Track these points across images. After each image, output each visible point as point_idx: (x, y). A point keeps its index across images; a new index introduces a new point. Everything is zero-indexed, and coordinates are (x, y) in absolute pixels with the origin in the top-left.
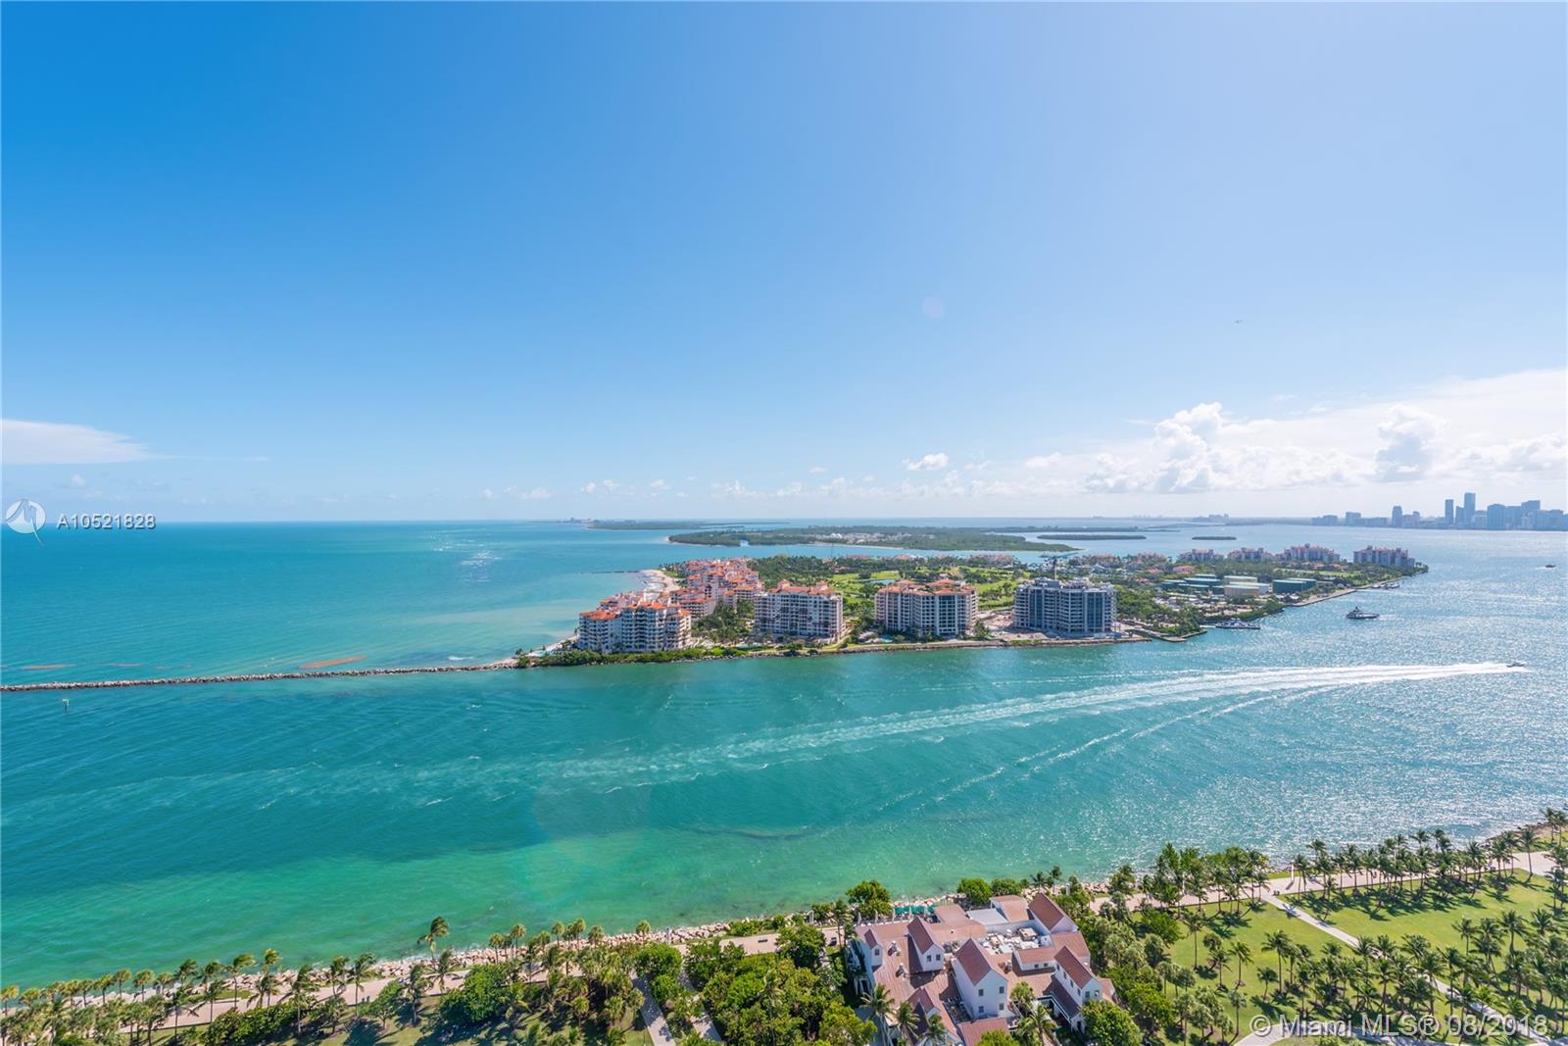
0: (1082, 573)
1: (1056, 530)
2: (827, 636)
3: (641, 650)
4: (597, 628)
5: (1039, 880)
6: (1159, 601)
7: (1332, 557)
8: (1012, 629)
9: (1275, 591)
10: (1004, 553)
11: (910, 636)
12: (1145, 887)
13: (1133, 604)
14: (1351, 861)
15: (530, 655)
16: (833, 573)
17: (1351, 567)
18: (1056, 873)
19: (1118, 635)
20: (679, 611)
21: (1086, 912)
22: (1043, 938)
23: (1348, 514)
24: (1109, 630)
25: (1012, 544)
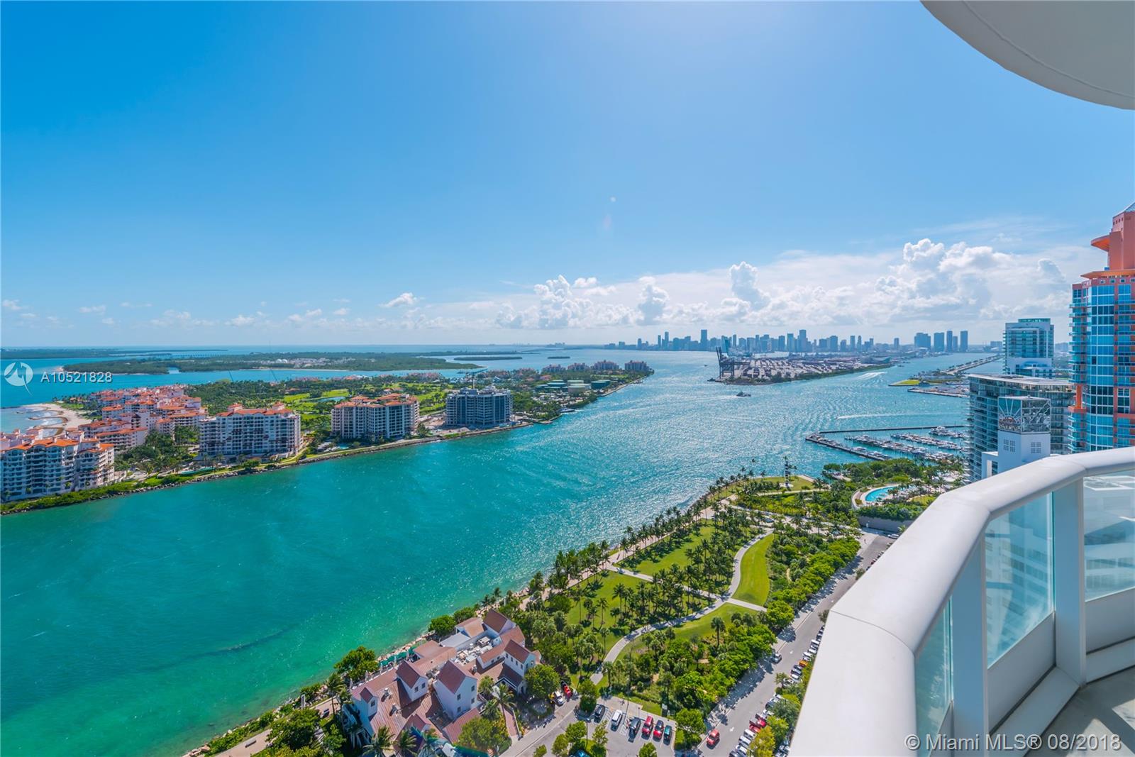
0: (488, 383)
1: (466, 354)
2: (285, 451)
3: (39, 495)
5: (487, 602)
6: (535, 399)
7: (616, 367)
8: (444, 427)
9: (592, 388)
10: (433, 371)
11: (365, 441)
12: (551, 583)
13: (521, 402)
14: (645, 533)
16: (283, 394)
17: (624, 372)
18: (497, 592)
19: (514, 423)
21: (519, 612)
22: (495, 640)
23: (620, 343)
24: (508, 421)
25: (437, 365)
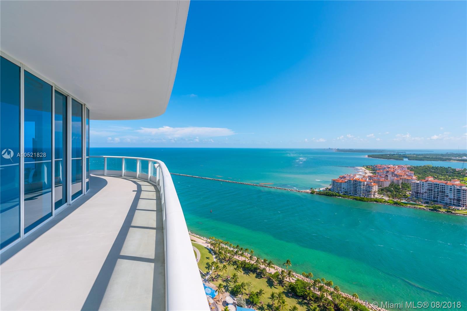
2: (459, 206)
3: (355, 195)
4: (338, 185)
15: (315, 190)
20: (372, 183)
